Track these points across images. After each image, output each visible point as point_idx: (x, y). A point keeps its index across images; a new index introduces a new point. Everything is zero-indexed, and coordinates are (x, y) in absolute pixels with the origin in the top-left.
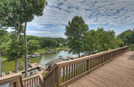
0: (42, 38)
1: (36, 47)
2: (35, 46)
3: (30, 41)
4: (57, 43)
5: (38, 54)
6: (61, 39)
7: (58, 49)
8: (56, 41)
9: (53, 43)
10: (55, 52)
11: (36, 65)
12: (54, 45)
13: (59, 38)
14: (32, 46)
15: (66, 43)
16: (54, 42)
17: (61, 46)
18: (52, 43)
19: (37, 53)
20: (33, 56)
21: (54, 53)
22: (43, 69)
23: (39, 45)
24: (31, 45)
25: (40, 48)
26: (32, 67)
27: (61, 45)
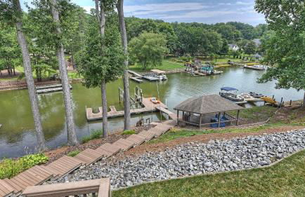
0: (175, 25)
1: (158, 53)
2: (154, 49)
3: (144, 34)
4: (220, 42)
5: (160, 74)
6: (239, 26)
7: (222, 62)
8: (219, 35)
9: (208, 41)
10: (212, 73)
11: (155, 103)
12: (210, 50)
13: (232, 24)
14: (148, 51)
15: (257, 42)
16: (211, 39)
17: (235, 55)
18: (205, 43)
19: (159, 72)
20: (151, 78)
21: (208, 75)
22: (170, 118)
23: (164, 49)
24: (145, 46)
25: (168, 58)
26: (143, 106)
27: (236, 49)
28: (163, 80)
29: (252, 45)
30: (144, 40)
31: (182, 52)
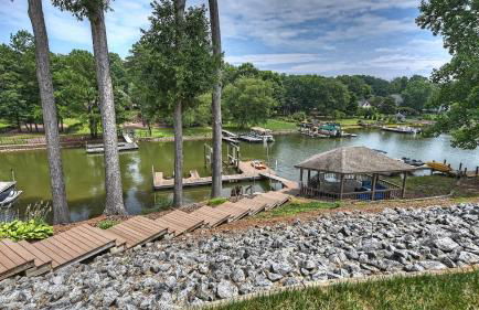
3: (241, 80)
4: (347, 96)
5: (264, 133)
6: (369, 80)
7: (352, 123)
8: (345, 87)
9: (329, 95)
10: (338, 136)
11: (259, 168)
12: (333, 107)
16: (333, 91)
17: (367, 114)
18: (323, 97)
21: (332, 137)
22: (283, 186)
26: (241, 172)
27: (367, 106)
28: (269, 142)
29: (391, 102)
30: (243, 87)
31: (293, 109)
